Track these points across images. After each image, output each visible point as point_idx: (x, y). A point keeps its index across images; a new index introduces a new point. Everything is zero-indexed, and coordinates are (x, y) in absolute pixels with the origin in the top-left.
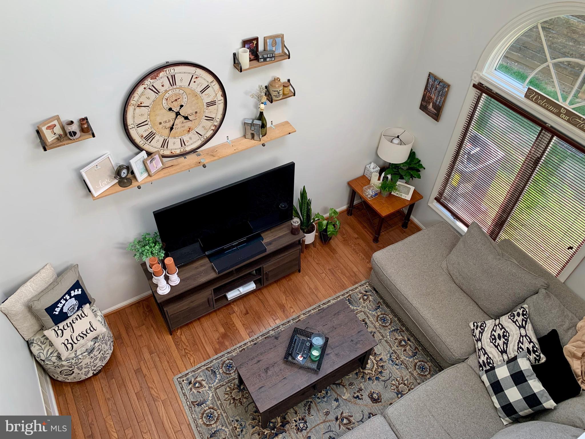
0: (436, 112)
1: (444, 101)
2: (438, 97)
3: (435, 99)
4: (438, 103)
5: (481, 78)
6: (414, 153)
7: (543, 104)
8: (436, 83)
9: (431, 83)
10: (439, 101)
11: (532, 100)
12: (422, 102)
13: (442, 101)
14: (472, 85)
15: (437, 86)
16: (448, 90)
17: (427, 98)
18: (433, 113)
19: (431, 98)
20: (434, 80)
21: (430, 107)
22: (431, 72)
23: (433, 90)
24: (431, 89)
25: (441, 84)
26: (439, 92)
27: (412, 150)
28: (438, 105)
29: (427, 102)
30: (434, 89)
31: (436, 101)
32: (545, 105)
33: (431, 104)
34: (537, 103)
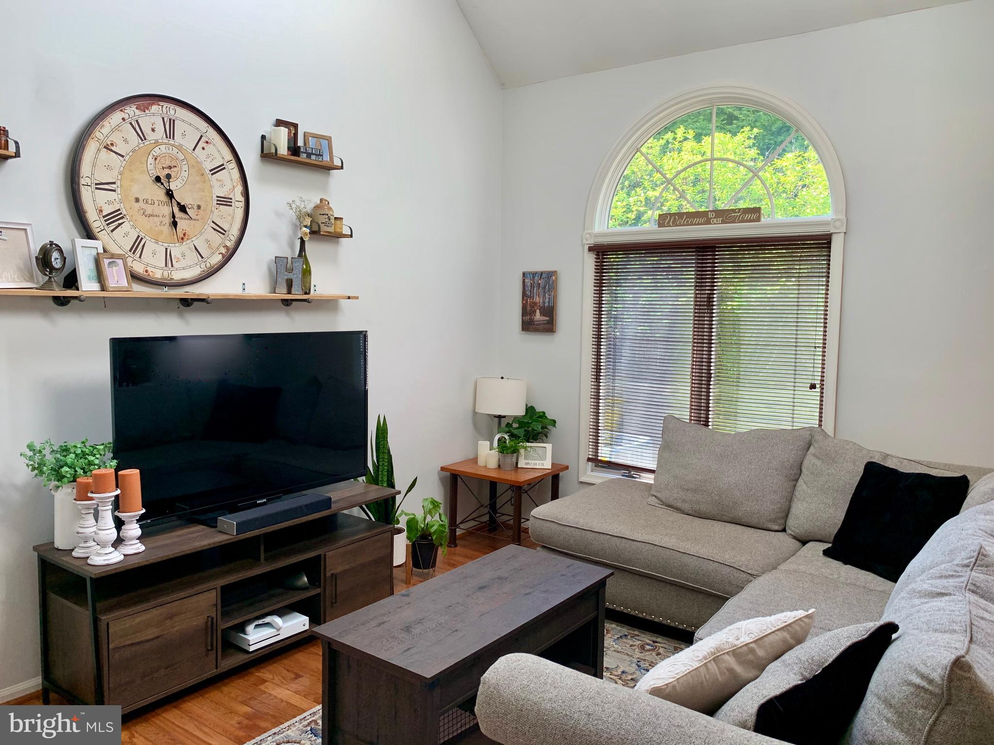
0: (548, 318)
1: (555, 297)
2: (544, 296)
3: (541, 301)
4: (547, 304)
5: (596, 236)
6: (532, 408)
7: (684, 222)
8: (536, 278)
9: (529, 284)
10: (547, 300)
11: (670, 226)
12: (524, 318)
13: (552, 298)
14: (587, 247)
15: (540, 281)
16: (556, 278)
17: (529, 308)
18: (544, 324)
19: (535, 303)
20: (533, 277)
21: (538, 316)
22: (525, 270)
23: (535, 291)
24: (531, 291)
25: (544, 276)
26: (544, 288)
27: (527, 405)
28: (549, 306)
29: (530, 314)
30: (535, 289)
31: (544, 302)
32: (688, 221)
33: (538, 311)
34: (677, 225)
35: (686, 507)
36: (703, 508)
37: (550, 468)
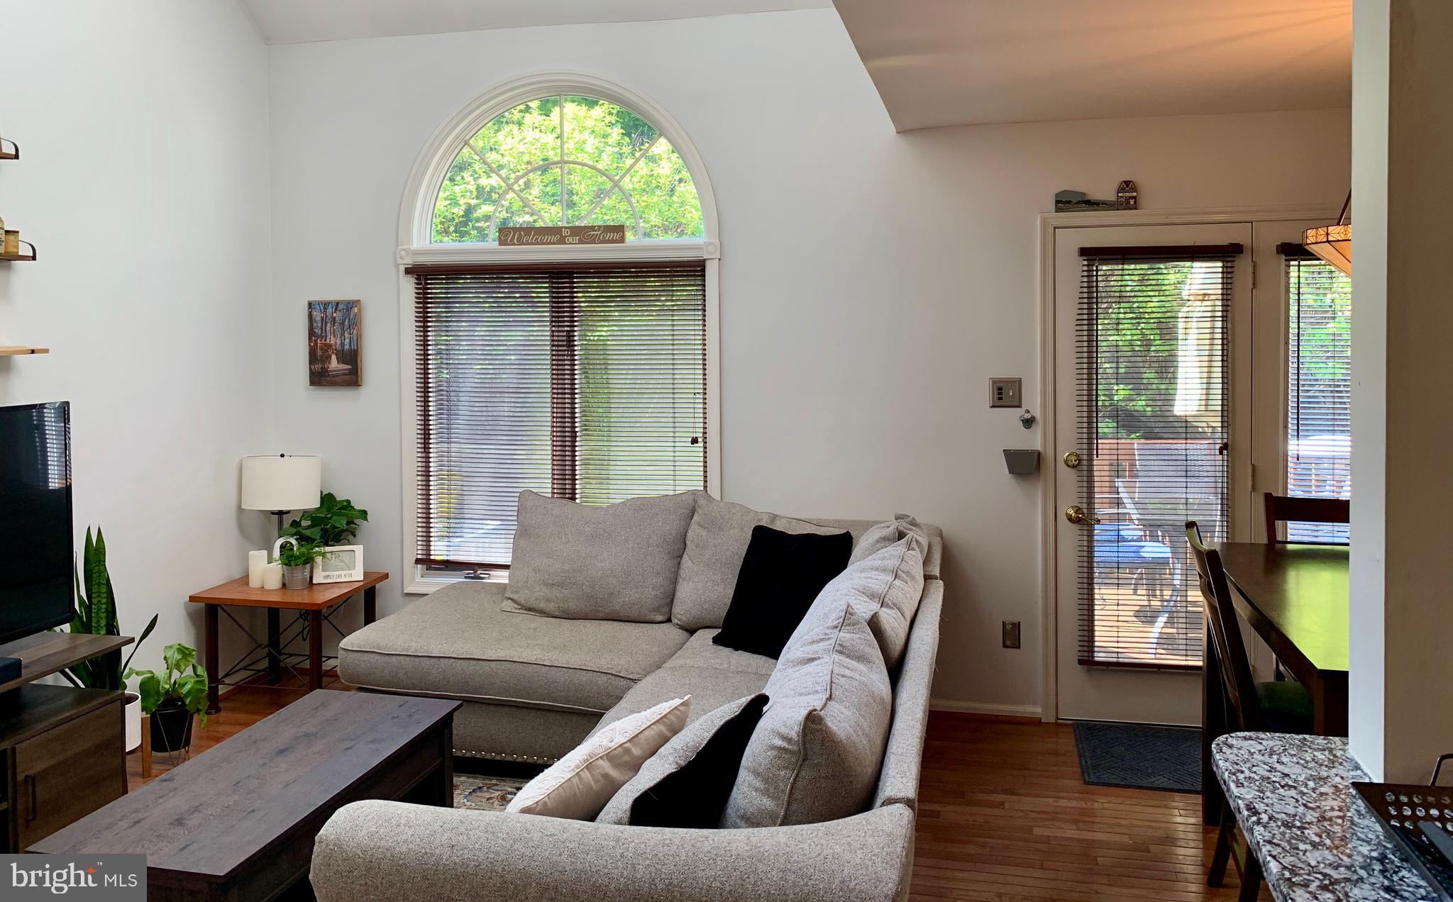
0: (349, 367)
1: (359, 337)
2: (343, 335)
3: (339, 342)
4: (347, 347)
5: (416, 253)
6: (330, 496)
7: (532, 239)
8: (330, 310)
9: (319, 319)
10: (347, 341)
11: (515, 244)
12: (313, 367)
13: (355, 338)
14: (402, 269)
15: (335, 315)
16: (360, 310)
17: (319, 353)
18: (345, 374)
19: (329, 346)
20: (325, 308)
21: (334, 364)
22: (311, 299)
23: (328, 329)
24: (322, 329)
25: (341, 307)
26: (342, 323)
27: (322, 492)
28: (350, 350)
29: (322, 361)
30: (329, 325)
31: (342, 344)
32: (536, 239)
33: (334, 357)
34: (523, 244)
35: (551, 607)
36: (572, 605)
37: (362, 579)
